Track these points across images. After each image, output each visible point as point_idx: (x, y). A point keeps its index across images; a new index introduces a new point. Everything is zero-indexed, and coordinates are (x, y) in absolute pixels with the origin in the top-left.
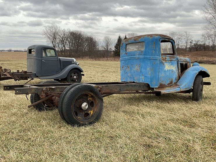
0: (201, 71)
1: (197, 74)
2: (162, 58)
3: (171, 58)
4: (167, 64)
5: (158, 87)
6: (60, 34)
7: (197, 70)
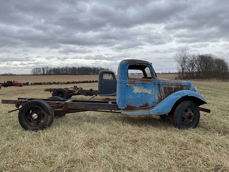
0: (187, 96)
1: (179, 99)
2: (129, 81)
3: (144, 82)
4: (137, 87)
5: (124, 108)
6: (189, 58)
7: (180, 95)
